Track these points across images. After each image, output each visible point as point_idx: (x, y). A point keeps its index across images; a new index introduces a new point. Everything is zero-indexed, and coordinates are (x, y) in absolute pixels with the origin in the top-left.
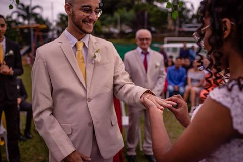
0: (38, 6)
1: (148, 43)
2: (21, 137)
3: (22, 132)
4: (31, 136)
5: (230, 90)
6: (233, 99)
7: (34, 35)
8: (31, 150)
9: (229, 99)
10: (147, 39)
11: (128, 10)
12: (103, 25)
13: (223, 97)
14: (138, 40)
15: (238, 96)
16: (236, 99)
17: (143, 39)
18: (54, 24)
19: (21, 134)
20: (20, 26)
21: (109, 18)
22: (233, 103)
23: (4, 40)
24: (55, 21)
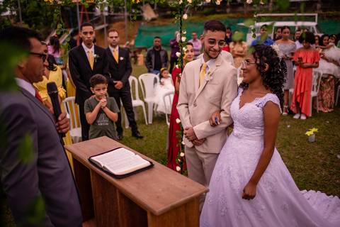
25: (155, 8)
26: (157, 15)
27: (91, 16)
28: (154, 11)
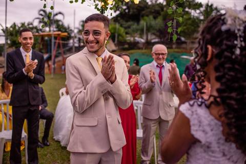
0: (60, 13)
1: (163, 58)
2: (39, 143)
3: (40, 139)
4: (48, 144)
5: (192, 106)
6: (192, 112)
7: (55, 43)
8: (47, 156)
9: (190, 112)
10: (163, 54)
11: (155, 18)
12: (127, 33)
13: (186, 110)
14: (154, 55)
15: (196, 111)
16: (195, 113)
17: (159, 54)
18: (76, 31)
19: (39, 141)
20: (41, 33)
21: (135, 26)
22: (192, 115)
23: (31, 51)
24: (77, 28)
25: (116, 42)
26: (117, 48)
27: (65, 45)
28: (115, 44)
